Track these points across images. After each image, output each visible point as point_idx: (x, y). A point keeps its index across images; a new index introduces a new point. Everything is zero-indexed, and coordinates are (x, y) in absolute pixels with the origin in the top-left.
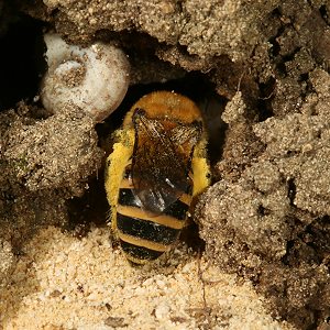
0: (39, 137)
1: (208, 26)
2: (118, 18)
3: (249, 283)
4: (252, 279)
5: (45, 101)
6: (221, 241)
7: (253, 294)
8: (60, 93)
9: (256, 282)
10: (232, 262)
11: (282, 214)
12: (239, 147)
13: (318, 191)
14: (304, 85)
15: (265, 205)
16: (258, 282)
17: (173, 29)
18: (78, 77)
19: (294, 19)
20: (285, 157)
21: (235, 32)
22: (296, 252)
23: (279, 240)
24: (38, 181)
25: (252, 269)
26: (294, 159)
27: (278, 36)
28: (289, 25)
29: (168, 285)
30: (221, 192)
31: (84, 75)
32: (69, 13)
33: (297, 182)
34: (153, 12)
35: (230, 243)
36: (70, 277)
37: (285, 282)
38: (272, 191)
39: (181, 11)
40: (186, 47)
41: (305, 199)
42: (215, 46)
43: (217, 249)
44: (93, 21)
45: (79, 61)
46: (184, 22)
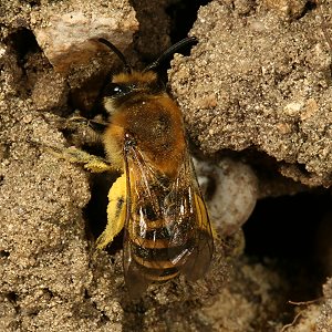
1: (323, 146)
2: (238, 138)
17: (290, 148)
34: (271, 133)
40: (304, 165)
42: (331, 165)
46: (301, 141)
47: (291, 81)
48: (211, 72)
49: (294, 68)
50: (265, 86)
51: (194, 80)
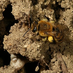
8: (13, 64)
21: (36, 55)
34: (22, 51)
40: (28, 57)
42: (33, 57)
46: (28, 53)
47: (26, 41)
48: (11, 39)
49: (26, 39)
50: (21, 42)
51: (8, 40)
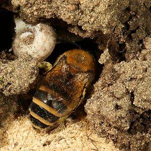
0: (10, 69)
1: (91, 17)
2: (48, 12)
3: (112, 142)
4: (113, 140)
5: (15, 51)
6: (98, 121)
7: (113, 147)
8: (22, 48)
9: (115, 142)
10: (103, 132)
11: (127, 109)
12: (109, 75)
13: (145, 98)
14: (141, 45)
15: (119, 104)
16: (116, 142)
17: (74, 18)
18: (31, 39)
19: (136, 13)
20: (129, 81)
21: (105, 20)
22: (135, 127)
23: (126, 121)
24: (9, 91)
25: (113, 135)
26: (134, 82)
27: (129, 21)
28: (134, 16)
29: (72, 143)
30: (98, 98)
31: (33, 39)
32: (24, 10)
33: (135, 93)
34: (65, 9)
35: (102, 123)
36: (24, 138)
37: (129, 142)
38: (122, 97)
39: (79, 9)
40: (81, 27)
41: (139, 102)
42: (95, 26)
43: (96, 126)
44: (36, 13)
45: (31, 32)
46: (80, 14)
